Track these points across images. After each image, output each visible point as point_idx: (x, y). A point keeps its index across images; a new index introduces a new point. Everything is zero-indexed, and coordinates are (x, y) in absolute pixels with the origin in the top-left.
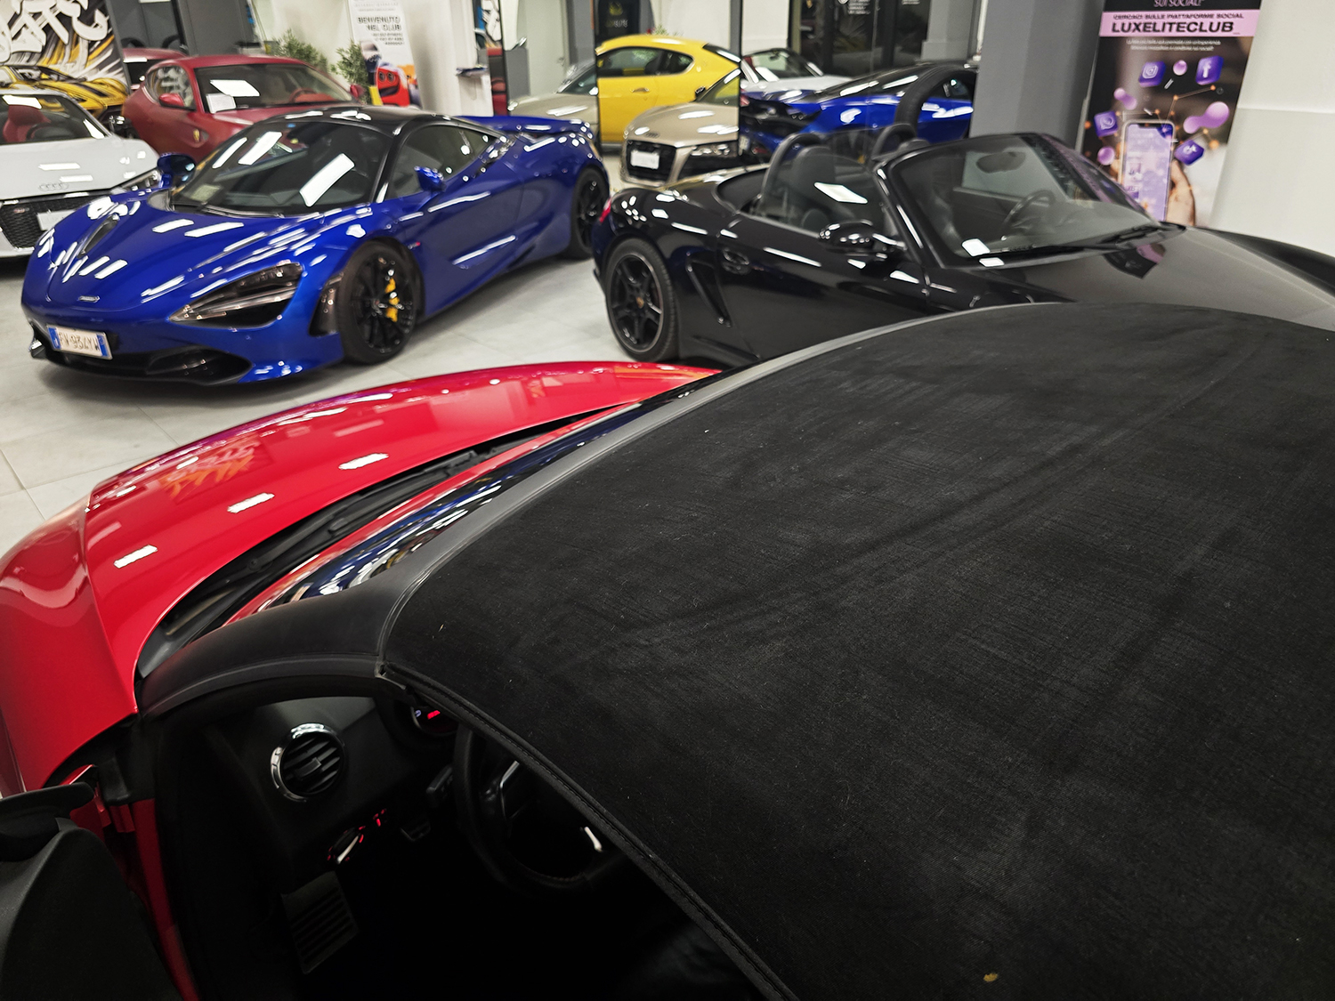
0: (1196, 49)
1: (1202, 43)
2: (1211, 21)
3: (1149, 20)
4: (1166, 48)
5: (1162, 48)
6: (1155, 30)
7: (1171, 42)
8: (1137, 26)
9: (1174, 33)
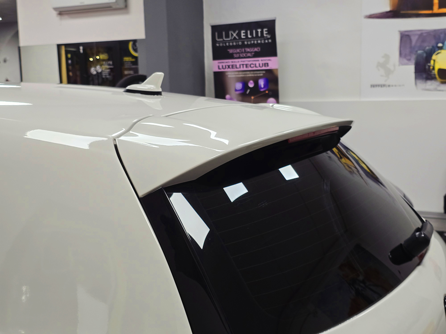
0: (256, 75)
1: (258, 72)
2: (259, 63)
3: (233, 64)
4: (243, 76)
5: (241, 76)
6: (237, 68)
7: (244, 73)
8: (229, 66)
9: (245, 69)
